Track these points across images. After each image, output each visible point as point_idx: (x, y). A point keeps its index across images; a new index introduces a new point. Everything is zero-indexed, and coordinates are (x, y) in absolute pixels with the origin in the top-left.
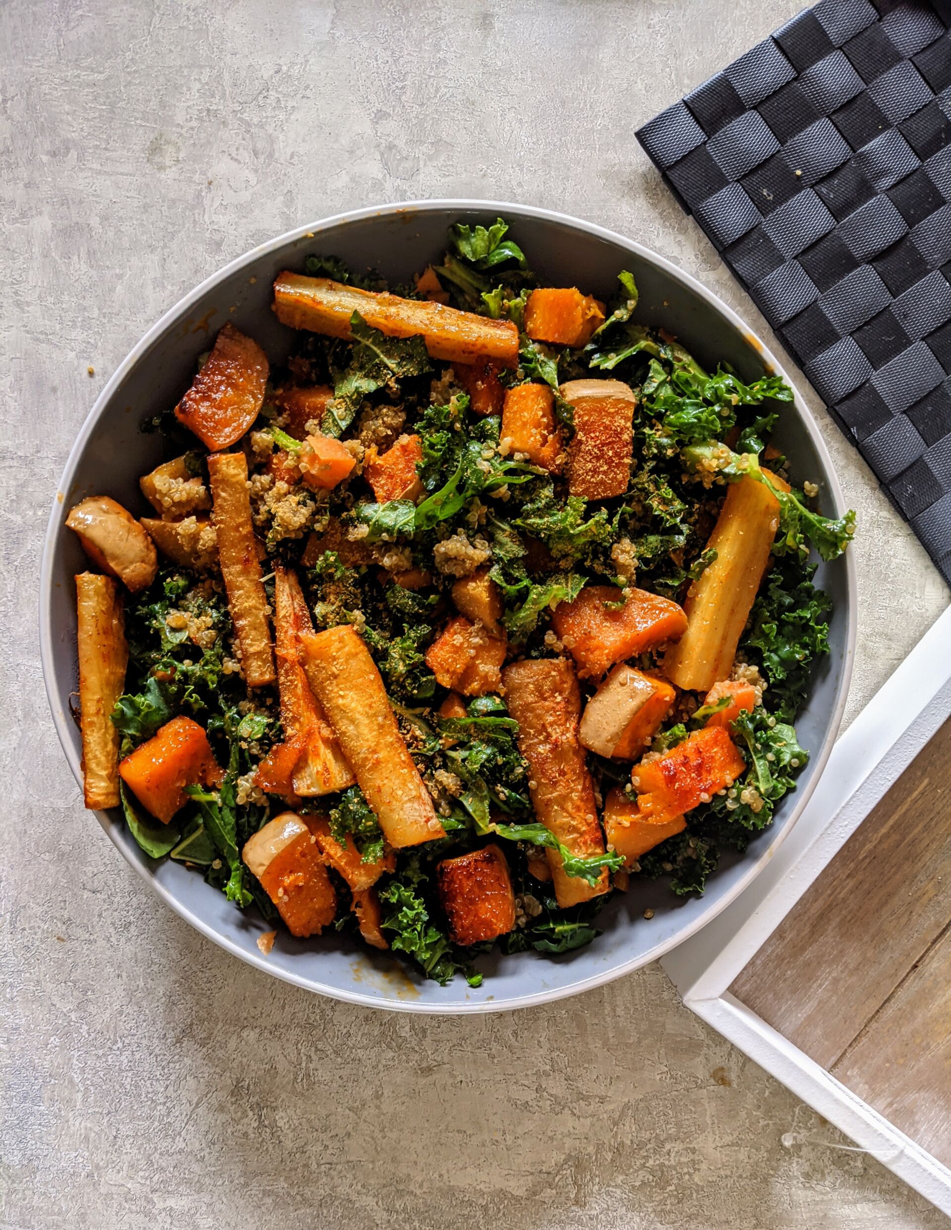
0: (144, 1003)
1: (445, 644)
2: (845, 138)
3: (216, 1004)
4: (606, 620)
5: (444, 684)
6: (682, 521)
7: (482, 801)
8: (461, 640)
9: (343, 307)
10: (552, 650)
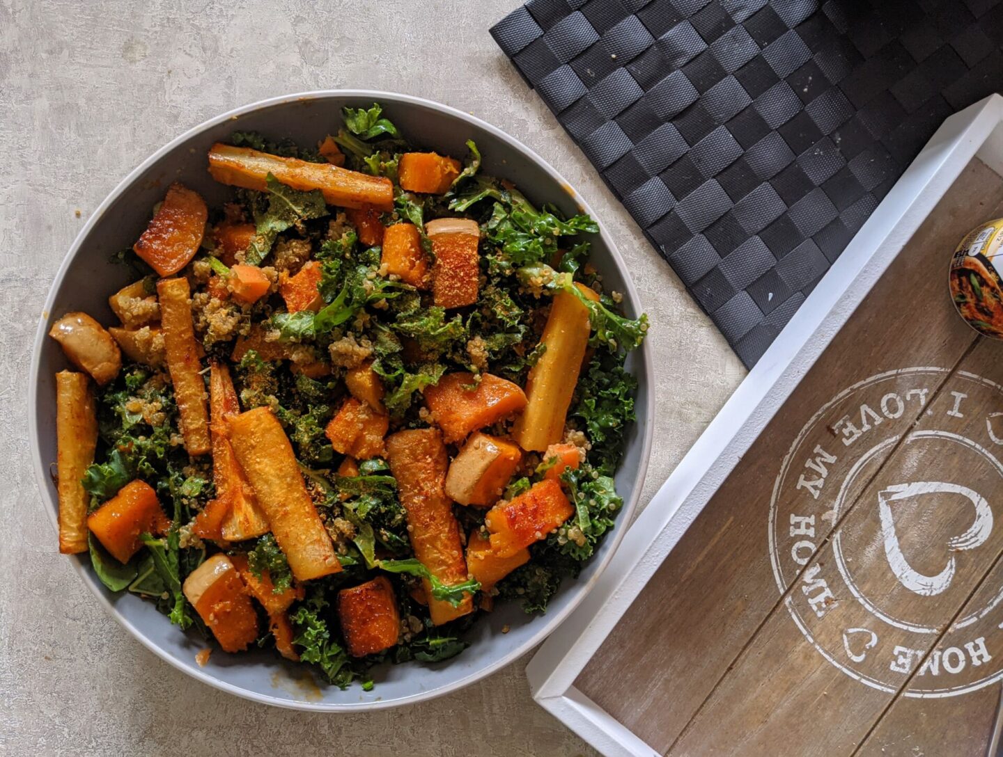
0: (114, 710)
1: (340, 420)
2: (648, 30)
3: (171, 710)
4: (464, 398)
5: (339, 451)
6: (519, 324)
7: (369, 542)
8: (352, 416)
9: (261, 169)
10: (425, 422)
